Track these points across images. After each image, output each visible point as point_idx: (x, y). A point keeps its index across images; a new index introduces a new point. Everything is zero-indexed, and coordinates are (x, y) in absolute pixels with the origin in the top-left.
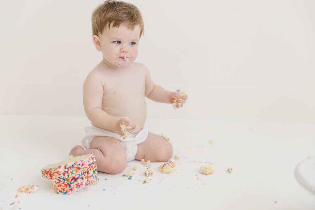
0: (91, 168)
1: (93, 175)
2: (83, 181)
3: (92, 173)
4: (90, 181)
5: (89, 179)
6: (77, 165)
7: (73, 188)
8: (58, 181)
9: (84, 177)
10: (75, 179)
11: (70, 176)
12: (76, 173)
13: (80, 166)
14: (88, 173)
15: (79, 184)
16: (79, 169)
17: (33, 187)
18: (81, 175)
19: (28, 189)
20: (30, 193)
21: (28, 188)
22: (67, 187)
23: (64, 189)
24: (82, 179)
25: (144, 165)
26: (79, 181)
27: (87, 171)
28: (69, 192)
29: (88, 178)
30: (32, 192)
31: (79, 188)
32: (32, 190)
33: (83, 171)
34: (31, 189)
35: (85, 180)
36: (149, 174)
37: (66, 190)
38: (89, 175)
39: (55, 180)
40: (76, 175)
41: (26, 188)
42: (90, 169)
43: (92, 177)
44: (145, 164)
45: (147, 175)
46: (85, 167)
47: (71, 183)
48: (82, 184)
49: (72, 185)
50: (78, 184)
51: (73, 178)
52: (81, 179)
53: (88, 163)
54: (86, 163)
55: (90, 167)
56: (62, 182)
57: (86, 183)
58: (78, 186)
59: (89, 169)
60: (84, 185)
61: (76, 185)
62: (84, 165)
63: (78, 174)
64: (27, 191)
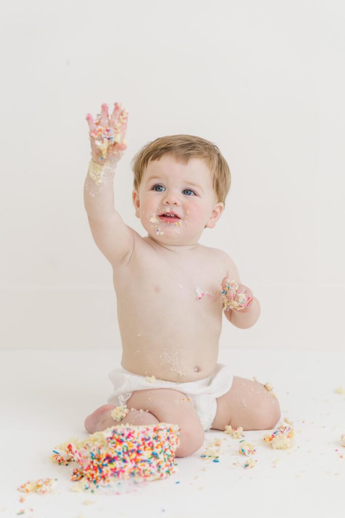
0: (147, 445)
1: (151, 460)
2: (125, 466)
3: (150, 456)
4: (140, 470)
5: (139, 465)
6: (119, 435)
7: (107, 474)
9: (128, 459)
10: (110, 459)
11: (102, 452)
12: (113, 448)
13: (123, 438)
14: (138, 453)
15: (117, 470)
16: (121, 442)
17: (49, 482)
18: (122, 454)
20: (43, 492)
24: (125, 461)
25: (233, 435)
26: (117, 464)
27: (136, 449)
28: (100, 481)
29: (136, 463)
31: (117, 477)
33: (126, 446)
34: (46, 485)
35: (130, 465)
36: (249, 451)
38: (139, 458)
40: (112, 453)
42: (145, 448)
44: (235, 435)
46: (134, 441)
47: (103, 465)
48: (123, 472)
49: (104, 469)
50: (115, 469)
51: (108, 457)
52: (121, 462)
53: (142, 436)
54: (138, 434)
55: (144, 444)
57: (132, 471)
58: (116, 472)
59: (142, 448)
60: (127, 474)
61: (112, 470)
62: (132, 436)
63: (116, 452)
64: (39, 490)
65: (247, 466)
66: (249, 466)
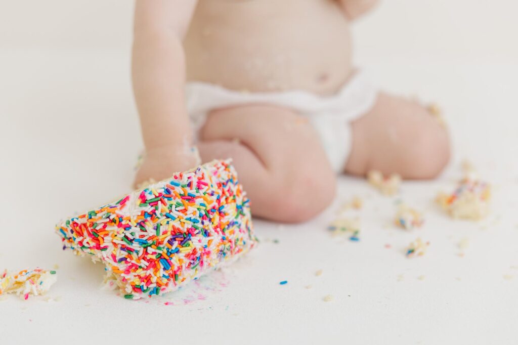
0: (228, 194)
1: (239, 220)
2: (209, 242)
3: (235, 214)
4: (230, 241)
5: (227, 232)
6: (183, 187)
7: (180, 268)
8: (124, 254)
9: (210, 227)
10: (181, 237)
11: (162, 229)
12: (181, 214)
13: (193, 191)
14: (221, 214)
15: (198, 255)
16: (191, 199)
17: (39, 277)
18: (200, 220)
19: (19, 284)
20: (27, 296)
21: (21, 279)
22: (157, 271)
23: (148, 279)
24: (207, 234)
26: (196, 242)
27: (215, 204)
28: (167, 285)
29: (223, 232)
30: (36, 293)
32: (34, 287)
33: (201, 205)
34: (33, 282)
35: (216, 238)
37: (154, 279)
38: (225, 220)
39: (111, 249)
40: (183, 224)
41: (14, 280)
42: (227, 199)
43: (235, 228)
45: (408, 224)
46: (210, 192)
47: (170, 253)
48: (208, 253)
49: (175, 260)
50: (194, 251)
51: (176, 234)
52: (200, 236)
53: (215, 180)
54: (211, 178)
55: (223, 193)
56: (137, 252)
57: (220, 248)
58: (195, 259)
59: (223, 200)
60: (214, 255)
61: (188, 256)
62: (206, 184)
63: (190, 219)
64: (19, 290)
65: (411, 252)
66: (416, 253)
